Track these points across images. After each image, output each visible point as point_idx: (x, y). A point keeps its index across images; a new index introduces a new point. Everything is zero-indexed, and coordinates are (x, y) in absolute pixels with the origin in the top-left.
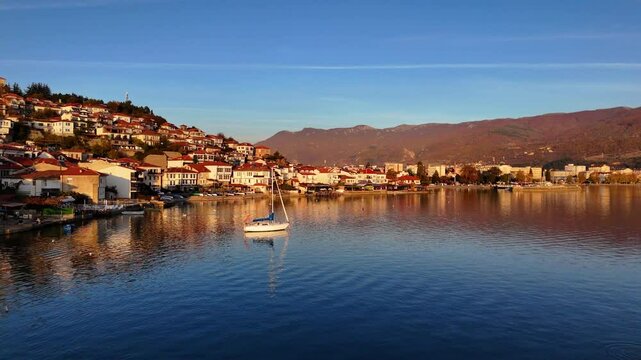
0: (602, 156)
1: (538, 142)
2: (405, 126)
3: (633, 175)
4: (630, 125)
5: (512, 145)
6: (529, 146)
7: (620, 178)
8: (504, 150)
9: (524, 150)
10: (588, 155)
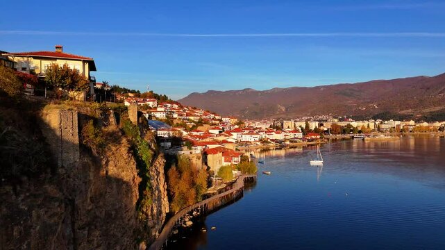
0: (410, 110)
1: (368, 101)
2: (277, 88)
3: (428, 127)
4: (428, 89)
5: (350, 102)
6: (362, 103)
7: (420, 129)
8: (345, 106)
9: (359, 106)
10: (401, 110)
